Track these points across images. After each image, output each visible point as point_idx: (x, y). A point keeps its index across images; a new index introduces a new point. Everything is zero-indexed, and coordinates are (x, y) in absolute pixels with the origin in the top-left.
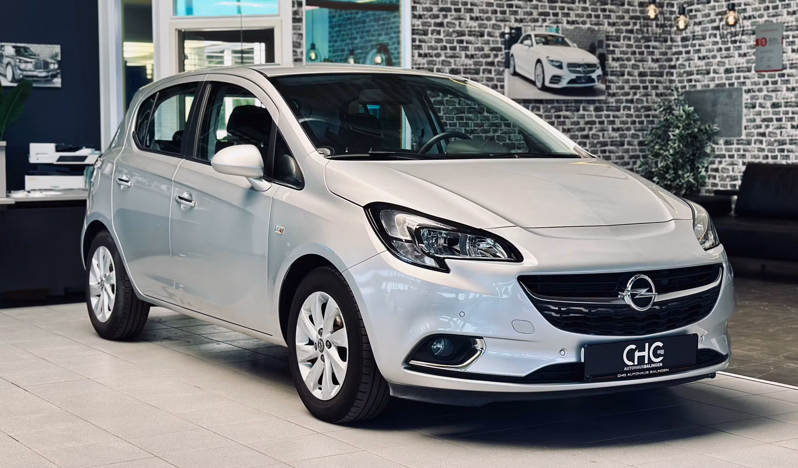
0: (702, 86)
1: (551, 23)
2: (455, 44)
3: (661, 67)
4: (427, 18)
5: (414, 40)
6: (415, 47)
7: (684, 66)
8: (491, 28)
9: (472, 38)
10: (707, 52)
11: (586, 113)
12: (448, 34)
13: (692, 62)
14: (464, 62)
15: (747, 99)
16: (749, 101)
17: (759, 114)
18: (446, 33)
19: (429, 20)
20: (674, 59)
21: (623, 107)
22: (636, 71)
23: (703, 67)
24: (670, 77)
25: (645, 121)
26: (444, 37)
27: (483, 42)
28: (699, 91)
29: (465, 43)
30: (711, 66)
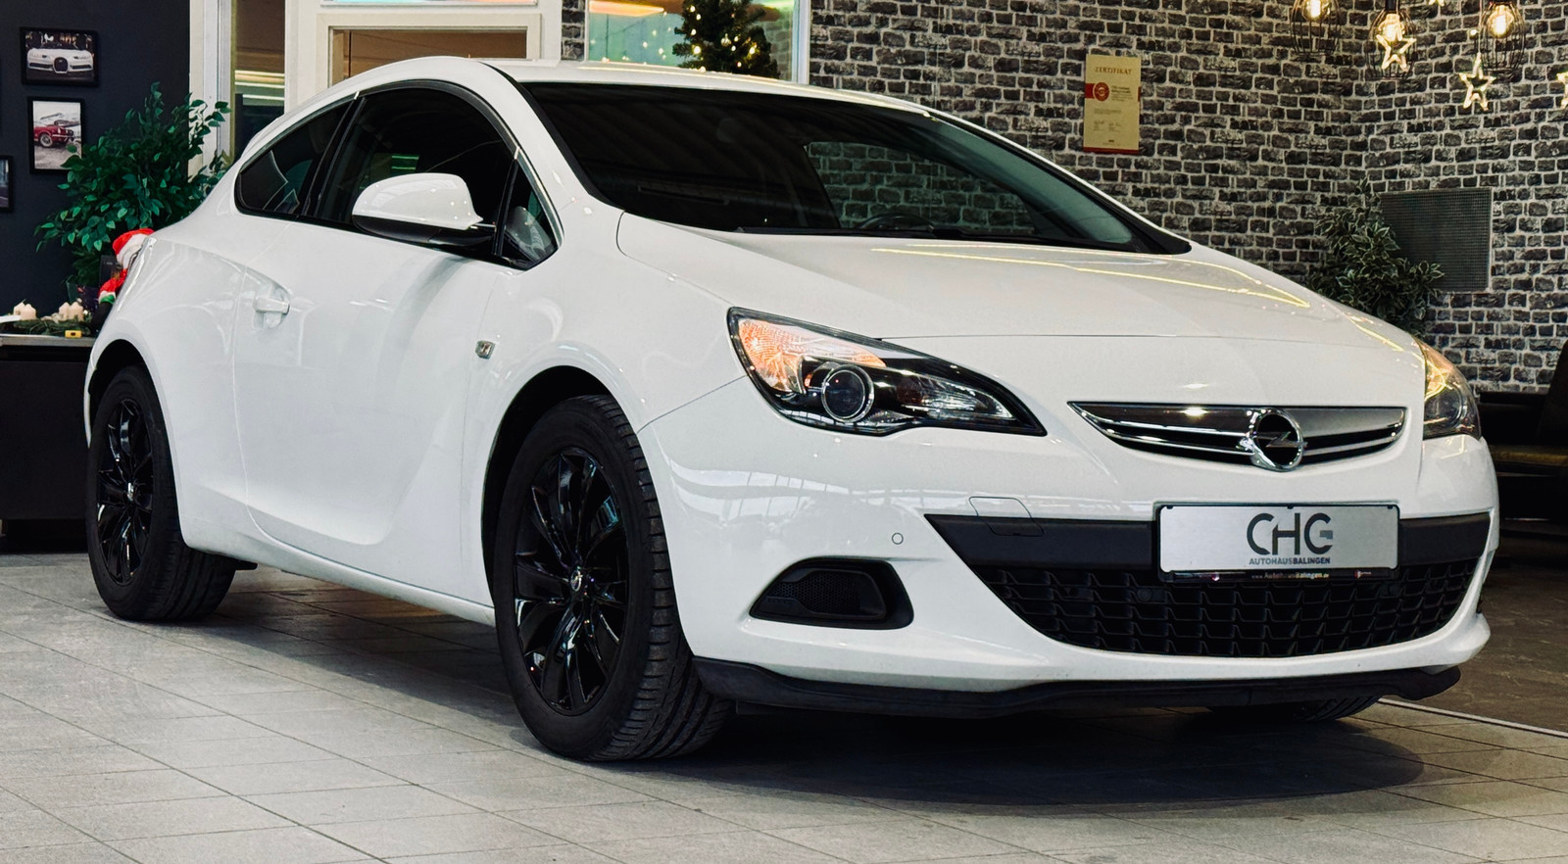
0: (1413, 182)
1: (1104, 45)
2: (902, 79)
3: (1334, 145)
4: (844, 25)
5: (814, 68)
7: (1383, 142)
9: (936, 69)
10: (1424, 116)
12: (887, 58)
13: (1396, 136)
15: (1499, 213)
16: (1502, 217)
17: (1520, 242)
18: (882, 57)
19: (849, 28)
20: (1363, 130)
21: (1252, 222)
22: (1282, 151)
23: (1417, 146)
24: (1354, 165)
25: (1298, 254)
26: (879, 63)
27: (959, 77)
28: (1409, 195)
29: (921, 78)
30: (1433, 145)
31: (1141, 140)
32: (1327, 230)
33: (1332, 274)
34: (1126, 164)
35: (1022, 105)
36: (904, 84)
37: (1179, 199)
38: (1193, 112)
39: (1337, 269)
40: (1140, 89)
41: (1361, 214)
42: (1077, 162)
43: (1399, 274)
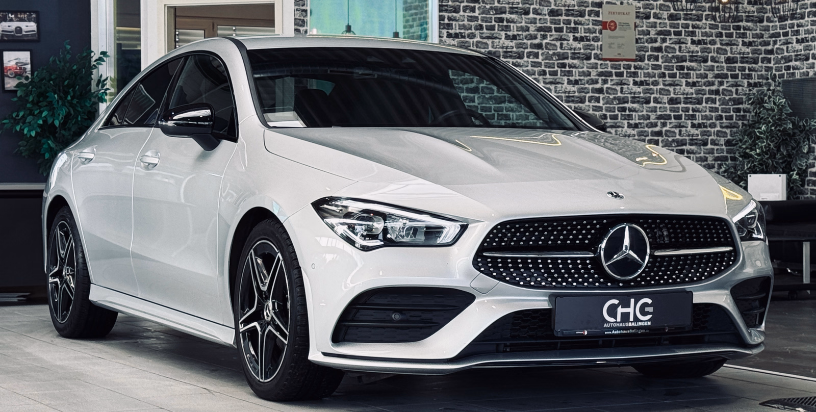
0: (800, 72)
2: (493, 23)
3: (754, 52)
5: (441, 18)
6: (442, 26)
7: (783, 49)
8: (538, 4)
9: (513, 16)
10: (805, 34)
11: (658, 106)
12: (484, 11)
13: (790, 46)
14: (504, 43)
18: (481, 10)
20: (771, 43)
21: (706, 98)
22: (723, 56)
23: (801, 51)
24: (767, 63)
25: (734, 116)
26: (479, 14)
27: (527, 20)
28: (798, 80)
29: (505, 22)
30: (810, 50)
31: (637, 53)
32: (750, 102)
33: (754, 127)
34: (629, 67)
35: (565, 35)
36: (494, 25)
37: (661, 86)
38: (668, 35)
39: (757, 124)
40: (635, 23)
41: (771, 92)
42: (599, 67)
43: (793, 126)
